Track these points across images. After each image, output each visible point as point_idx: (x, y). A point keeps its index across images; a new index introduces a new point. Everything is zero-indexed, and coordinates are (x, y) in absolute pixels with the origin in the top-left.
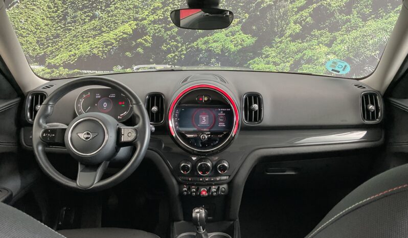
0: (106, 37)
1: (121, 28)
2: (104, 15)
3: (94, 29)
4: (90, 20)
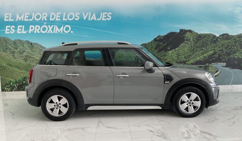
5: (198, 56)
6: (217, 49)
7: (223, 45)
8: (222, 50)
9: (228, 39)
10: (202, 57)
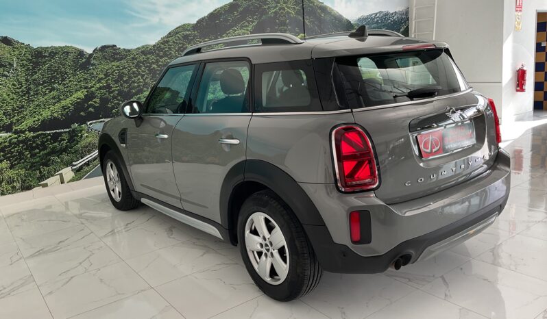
0: (63, 103)
1: (75, 95)
2: (61, 87)
3: (54, 98)
4: (50, 92)
5: (45, 105)
6: (95, 86)
7: (107, 75)
8: (108, 87)
9: (119, 60)
10: (57, 107)
